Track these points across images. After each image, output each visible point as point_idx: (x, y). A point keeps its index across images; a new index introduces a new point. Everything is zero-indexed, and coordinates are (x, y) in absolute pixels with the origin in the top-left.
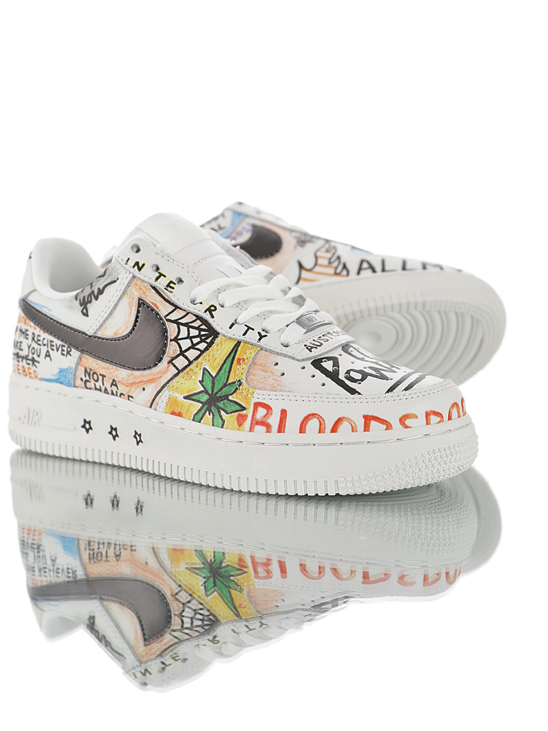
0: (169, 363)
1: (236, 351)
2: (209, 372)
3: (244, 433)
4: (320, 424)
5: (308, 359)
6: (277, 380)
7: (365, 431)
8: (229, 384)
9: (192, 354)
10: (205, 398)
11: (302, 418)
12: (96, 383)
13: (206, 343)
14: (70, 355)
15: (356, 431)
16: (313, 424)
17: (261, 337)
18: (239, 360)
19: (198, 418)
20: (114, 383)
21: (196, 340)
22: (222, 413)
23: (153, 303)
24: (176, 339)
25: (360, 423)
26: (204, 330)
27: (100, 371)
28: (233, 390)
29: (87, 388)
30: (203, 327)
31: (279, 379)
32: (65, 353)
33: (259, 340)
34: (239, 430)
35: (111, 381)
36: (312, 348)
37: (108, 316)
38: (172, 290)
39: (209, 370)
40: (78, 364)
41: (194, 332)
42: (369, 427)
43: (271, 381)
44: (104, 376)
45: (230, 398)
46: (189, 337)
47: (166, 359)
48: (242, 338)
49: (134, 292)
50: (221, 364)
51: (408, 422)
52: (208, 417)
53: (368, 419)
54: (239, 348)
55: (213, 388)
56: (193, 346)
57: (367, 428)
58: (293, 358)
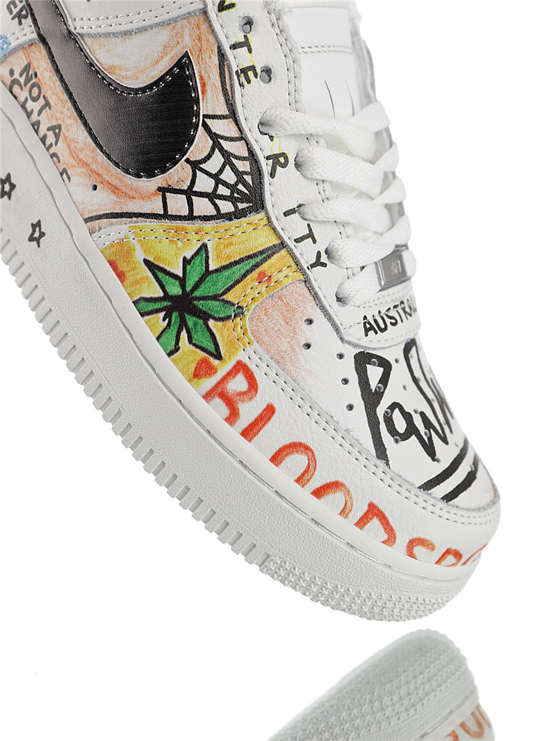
0: (160, 189)
1: (269, 257)
2: (207, 257)
3: (193, 393)
4: (307, 471)
5: (355, 346)
6: (293, 350)
7: (357, 524)
8: (223, 300)
9: (203, 206)
10: (174, 289)
11: (287, 442)
12: (30, 101)
13: (236, 207)
14: (20, 23)
15: (346, 517)
16: (297, 462)
17: (318, 263)
18: (262, 274)
19: (145, 307)
20: (56, 129)
21: (223, 190)
22: (184, 334)
23: (201, 77)
24: (195, 165)
25: (359, 510)
26: (245, 184)
27: (47, 91)
28: (222, 315)
29: (11, 92)
30: (248, 178)
31: (298, 350)
32: (15, 11)
33: (313, 266)
34: (190, 381)
35: (54, 123)
36: (372, 328)
37: (120, 33)
38: (245, 83)
39: (210, 255)
40: (22, 47)
41: (229, 176)
42: (365, 524)
43: (285, 346)
44: (47, 104)
45: (211, 323)
46: (216, 177)
47: (160, 180)
48: (291, 244)
49: (187, 32)
50: (232, 260)
51: (417, 550)
52: (159, 320)
53: (373, 511)
54: (275, 256)
55: (196, 286)
56: (212, 197)
57: (362, 523)
58: (337, 330)
